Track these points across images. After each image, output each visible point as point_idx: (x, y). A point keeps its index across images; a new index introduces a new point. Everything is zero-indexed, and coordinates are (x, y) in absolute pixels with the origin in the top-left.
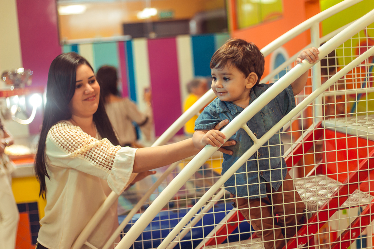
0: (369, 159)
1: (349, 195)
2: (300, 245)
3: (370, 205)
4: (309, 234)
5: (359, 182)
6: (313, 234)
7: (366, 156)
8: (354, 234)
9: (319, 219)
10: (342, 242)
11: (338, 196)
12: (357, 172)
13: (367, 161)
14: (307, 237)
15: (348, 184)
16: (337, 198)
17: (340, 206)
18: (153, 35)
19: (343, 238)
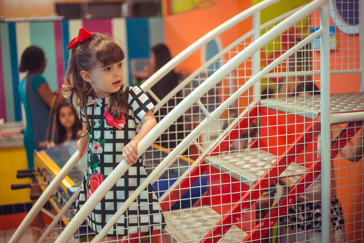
0: (305, 134)
1: (287, 165)
2: (243, 209)
3: (305, 175)
4: (252, 200)
5: (296, 154)
6: (255, 199)
7: (303, 131)
8: (290, 200)
9: (261, 187)
10: (279, 208)
11: (278, 166)
12: (295, 145)
13: (304, 136)
14: (250, 202)
15: (287, 155)
16: (277, 168)
17: (279, 176)
18: (88, 16)
19: (281, 204)
